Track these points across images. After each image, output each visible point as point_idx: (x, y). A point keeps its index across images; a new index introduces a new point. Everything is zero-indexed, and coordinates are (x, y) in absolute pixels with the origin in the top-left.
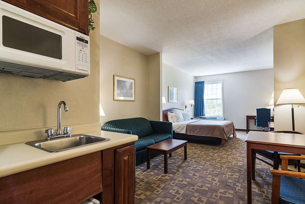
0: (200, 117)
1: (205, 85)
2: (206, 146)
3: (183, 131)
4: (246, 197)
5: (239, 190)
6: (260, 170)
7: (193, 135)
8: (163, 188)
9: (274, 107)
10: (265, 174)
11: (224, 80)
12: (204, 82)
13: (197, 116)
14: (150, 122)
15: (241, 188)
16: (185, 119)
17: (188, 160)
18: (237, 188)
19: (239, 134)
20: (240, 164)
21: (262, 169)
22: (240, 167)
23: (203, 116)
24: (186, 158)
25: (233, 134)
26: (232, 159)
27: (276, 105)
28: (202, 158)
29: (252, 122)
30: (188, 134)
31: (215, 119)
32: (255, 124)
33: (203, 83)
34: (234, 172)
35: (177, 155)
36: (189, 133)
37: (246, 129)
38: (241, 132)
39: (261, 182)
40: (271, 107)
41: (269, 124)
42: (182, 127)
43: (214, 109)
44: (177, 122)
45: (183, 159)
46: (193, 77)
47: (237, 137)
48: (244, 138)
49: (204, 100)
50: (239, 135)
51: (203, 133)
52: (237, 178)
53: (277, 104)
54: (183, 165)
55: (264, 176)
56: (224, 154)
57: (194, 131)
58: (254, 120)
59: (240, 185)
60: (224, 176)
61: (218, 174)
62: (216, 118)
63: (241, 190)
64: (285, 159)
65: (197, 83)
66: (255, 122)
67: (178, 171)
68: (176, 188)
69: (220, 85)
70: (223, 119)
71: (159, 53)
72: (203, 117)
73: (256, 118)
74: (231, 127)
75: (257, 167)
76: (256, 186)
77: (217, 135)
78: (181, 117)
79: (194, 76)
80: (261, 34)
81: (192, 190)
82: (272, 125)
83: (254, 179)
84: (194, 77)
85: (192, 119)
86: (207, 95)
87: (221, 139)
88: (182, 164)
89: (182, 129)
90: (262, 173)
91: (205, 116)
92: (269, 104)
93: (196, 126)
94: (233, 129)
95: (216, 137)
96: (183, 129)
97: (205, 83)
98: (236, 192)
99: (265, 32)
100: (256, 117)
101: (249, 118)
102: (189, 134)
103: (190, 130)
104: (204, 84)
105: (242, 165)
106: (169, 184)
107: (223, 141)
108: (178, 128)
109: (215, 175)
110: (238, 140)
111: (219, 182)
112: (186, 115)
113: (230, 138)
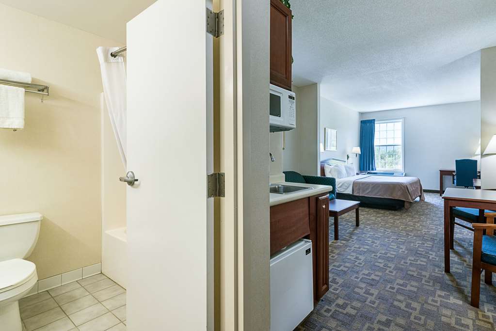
0: (369, 171)
1: (376, 125)
2: (382, 212)
3: (348, 190)
4: (443, 265)
5: (433, 258)
6: (460, 239)
7: (363, 195)
8: (338, 254)
9: (481, 157)
10: (467, 244)
11: (404, 118)
12: (374, 120)
13: (363, 170)
14: (304, 178)
15: (436, 256)
16: (348, 174)
17: (361, 226)
18: (431, 257)
19: (428, 196)
20: (433, 232)
21: (463, 238)
22: (434, 236)
23: (372, 170)
24: (357, 225)
25: (420, 196)
26: (421, 227)
27: (483, 155)
28: (380, 225)
29: (448, 179)
30: (355, 194)
31: (391, 174)
32: (454, 183)
33: (372, 122)
34: (424, 241)
35: (345, 221)
36: (358, 193)
37: (439, 190)
38: (431, 194)
39: (462, 251)
40: (477, 158)
41: (474, 181)
42: (346, 185)
43: (383, 161)
44: (338, 178)
45: (354, 226)
46: (358, 114)
47: (426, 200)
48: (437, 202)
49: (375, 147)
50: (429, 198)
51: (377, 193)
52: (430, 247)
53: (484, 153)
54: (355, 232)
55: (465, 246)
56: (409, 221)
57: (364, 191)
58: (452, 176)
59: (434, 254)
60: (413, 244)
61: (405, 242)
62: (393, 174)
63: (436, 259)
64: (491, 217)
65: (363, 123)
66: (454, 179)
67: (351, 237)
68: (354, 254)
69: (399, 125)
70: (404, 175)
71: (317, 83)
72: (372, 172)
73: (454, 174)
74: (417, 186)
75: (457, 237)
76: (455, 255)
77: (397, 196)
78: (344, 171)
79: (360, 111)
80: (463, 59)
81: (375, 257)
82: (478, 183)
83: (452, 248)
84: (360, 113)
85: (357, 174)
86: (379, 139)
87: (404, 201)
88: (353, 231)
89: (346, 188)
90: (463, 243)
91: (375, 170)
92: (475, 153)
93: (367, 184)
94: (419, 189)
95: (397, 198)
96: (348, 188)
97: (376, 122)
98: (430, 260)
99: (469, 56)
100: (454, 171)
101: (443, 173)
102: (358, 195)
103: (359, 189)
104: (374, 124)
105: (435, 233)
106: (344, 250)
107: (406, 205)
108: (340, 187)
109: (401, 243)
110: (428, 204)
111: (407, 250)
112: (350, 168)
113: (416, 201)
